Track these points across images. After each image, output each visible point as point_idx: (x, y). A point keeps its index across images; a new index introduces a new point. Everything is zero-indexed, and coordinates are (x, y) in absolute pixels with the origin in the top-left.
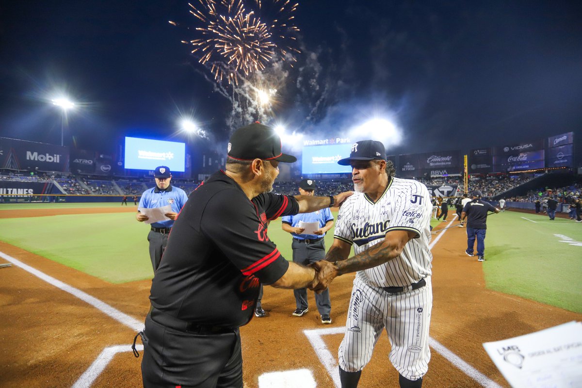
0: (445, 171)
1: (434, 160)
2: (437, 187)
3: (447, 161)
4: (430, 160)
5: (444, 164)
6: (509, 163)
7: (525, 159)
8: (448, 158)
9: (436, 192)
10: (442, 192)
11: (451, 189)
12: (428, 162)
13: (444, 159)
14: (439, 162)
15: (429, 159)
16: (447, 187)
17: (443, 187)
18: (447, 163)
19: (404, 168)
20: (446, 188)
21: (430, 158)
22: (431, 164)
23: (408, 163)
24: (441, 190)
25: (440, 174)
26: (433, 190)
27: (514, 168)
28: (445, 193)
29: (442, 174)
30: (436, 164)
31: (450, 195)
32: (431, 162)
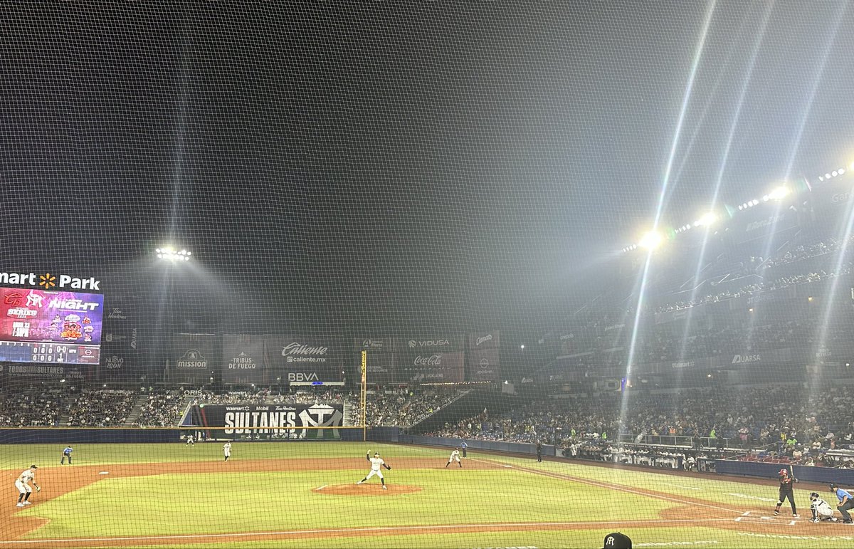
0: (315, 374)
1: (296, 351)
2: (307, 407)
3: (319, 356)
4: (287, 351)
5: (314, 360)
6: (415, 367)
7: (437, 363)
8: (321, 351)
9: (304, 416)
10: (315, 417)
11: (330, 411)
12: (283, 354)
13: (313, 351)
14: (304, 356)
15: (286, 348)
16: (322, 406)
17: (316, 406)
18: (319, 359)
19: (233, 363)
20: (322, 410)
22: (290, 360)
23: (242, 354)
24: (312, 412)
25: (305, 380)
26: (298, 412)
27: (423, 376)
28: (321, 418)
29: (309, 381)
30: (299, 360)
31: (330, 422)
32: (289, 355)
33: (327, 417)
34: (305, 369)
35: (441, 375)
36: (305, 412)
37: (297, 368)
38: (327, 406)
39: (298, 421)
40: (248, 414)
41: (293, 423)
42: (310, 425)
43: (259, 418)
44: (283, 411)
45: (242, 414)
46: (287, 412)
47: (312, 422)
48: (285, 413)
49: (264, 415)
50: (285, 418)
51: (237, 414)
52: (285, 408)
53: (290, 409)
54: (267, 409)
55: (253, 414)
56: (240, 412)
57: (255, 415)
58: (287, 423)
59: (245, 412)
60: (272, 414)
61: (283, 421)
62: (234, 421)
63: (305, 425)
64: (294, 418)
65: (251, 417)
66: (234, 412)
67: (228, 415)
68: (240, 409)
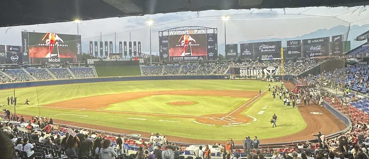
0: (271, 55)
1: (264, 48)
2: (266, 68)
3: (272, 49)
5: (271, 50)
6: (311, 51)
7: (319, 49)
8: (273, 47)
9: (265, 70)
10: (269, 71)
11: (274, 69)
12: (260, 49)
13: (270, 47)
14: (267, 49)
15: (260, 47)
16: (271, 67)
17: (269, 67)
19: (244, 53)
20: (271, 69)
21: (261, 47)
22: (262, 51)
23: (246, 50)
24: (268, 69)
25: (268, 58)
26: (263, 69)
27: (314, 54)
28: (271, 71)
29: (269, 58)
30: (265, 51)
31: (274, 73)
32: (262, 49)
33: (273, 71)
34: (268, 54)
35: (321, 54)
36: (265, 69)
37: (264, 54)
38: (273, 67)
39: (263, 73)
40: (247, 70)
41: (262, 73)
42: (267, 74)
43: (250, 71)
44: (258, 69)
45: (245, 70)
46: (259, 69)
47: (268, 73)
48: (258, 70)
49: (252, 70)
50: (259, 71)
51: (243, 70)
52: (258, 68)
53: (260, 68)
54: (253, 68)
55: (248, 70)
56: (244, 69)
57: (249, 70)
58: (259, 73)
59: (246, 69)
60: (254, 70)
61: (258, 73)
62: (243, 72)
63: (266, 74)
64: (262, 71)
65: (248, 71)
66: (242, 69)
67: (241, 70)
68: (244, 68)
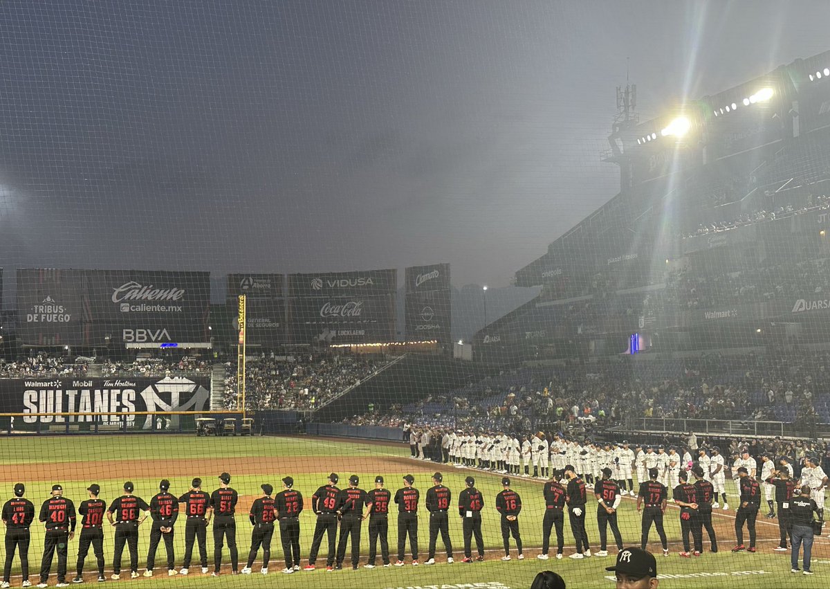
0: (165, 331)
1: (135, 295)
2: (152, 382)
3: (174, 303)
4: (120, 295)
5: (163, 309)
6: (323, 319)
7: (356, 313)
8: (174, 295)
9: (149, 395)
10: (166, 397)
11: (189, 388)
12: (114, 300)
13: (162, 294)
14: (149, 303)
15: (117, 291)
16: (176, 379)
17: (167, 379)
18: (171, 308)
19: (33, 313)
20: (176, 386)
21: (120, 290)
22: (125, 308)
23: (49, 299)
24: (161, 389)
25: (149, 340)
26: (138, 391)
27: (333, 333)
28: (175, 398)
29: (156, 341)
30: (140, 308)
31: (189, 404)
32: (124, 301)
33: (184, 397)
34: (148, 322)
35: (362, 333)
36: (150, 388)
37: (137, 322)
38: (185, 380)
39: (140, 404)
40: (59, 393)
41: (132, 408)
42: (158, 408)
43: (78, 399)
44: (116, 388)
45: (51, 393)
46: (122, 389)
47: (162, 404)
48: (118, 391)
49: (86, 394)
50: (119, 398)
51: (43, 393)
52: (117, 384)
53: (127, 384)
54: (90, 384)
55: (67, 392)
56: (47, 389)
57: (72, 394)
58: (122, 406)
59: (55, 389)
60: (97, 392)
61: (114, 404)
62: (37, 404)
63: (151, 409)
64: (133, 397)
65: (65, 399)
66: (38, 389)
67: (27, 395)
68: (46, 385)
